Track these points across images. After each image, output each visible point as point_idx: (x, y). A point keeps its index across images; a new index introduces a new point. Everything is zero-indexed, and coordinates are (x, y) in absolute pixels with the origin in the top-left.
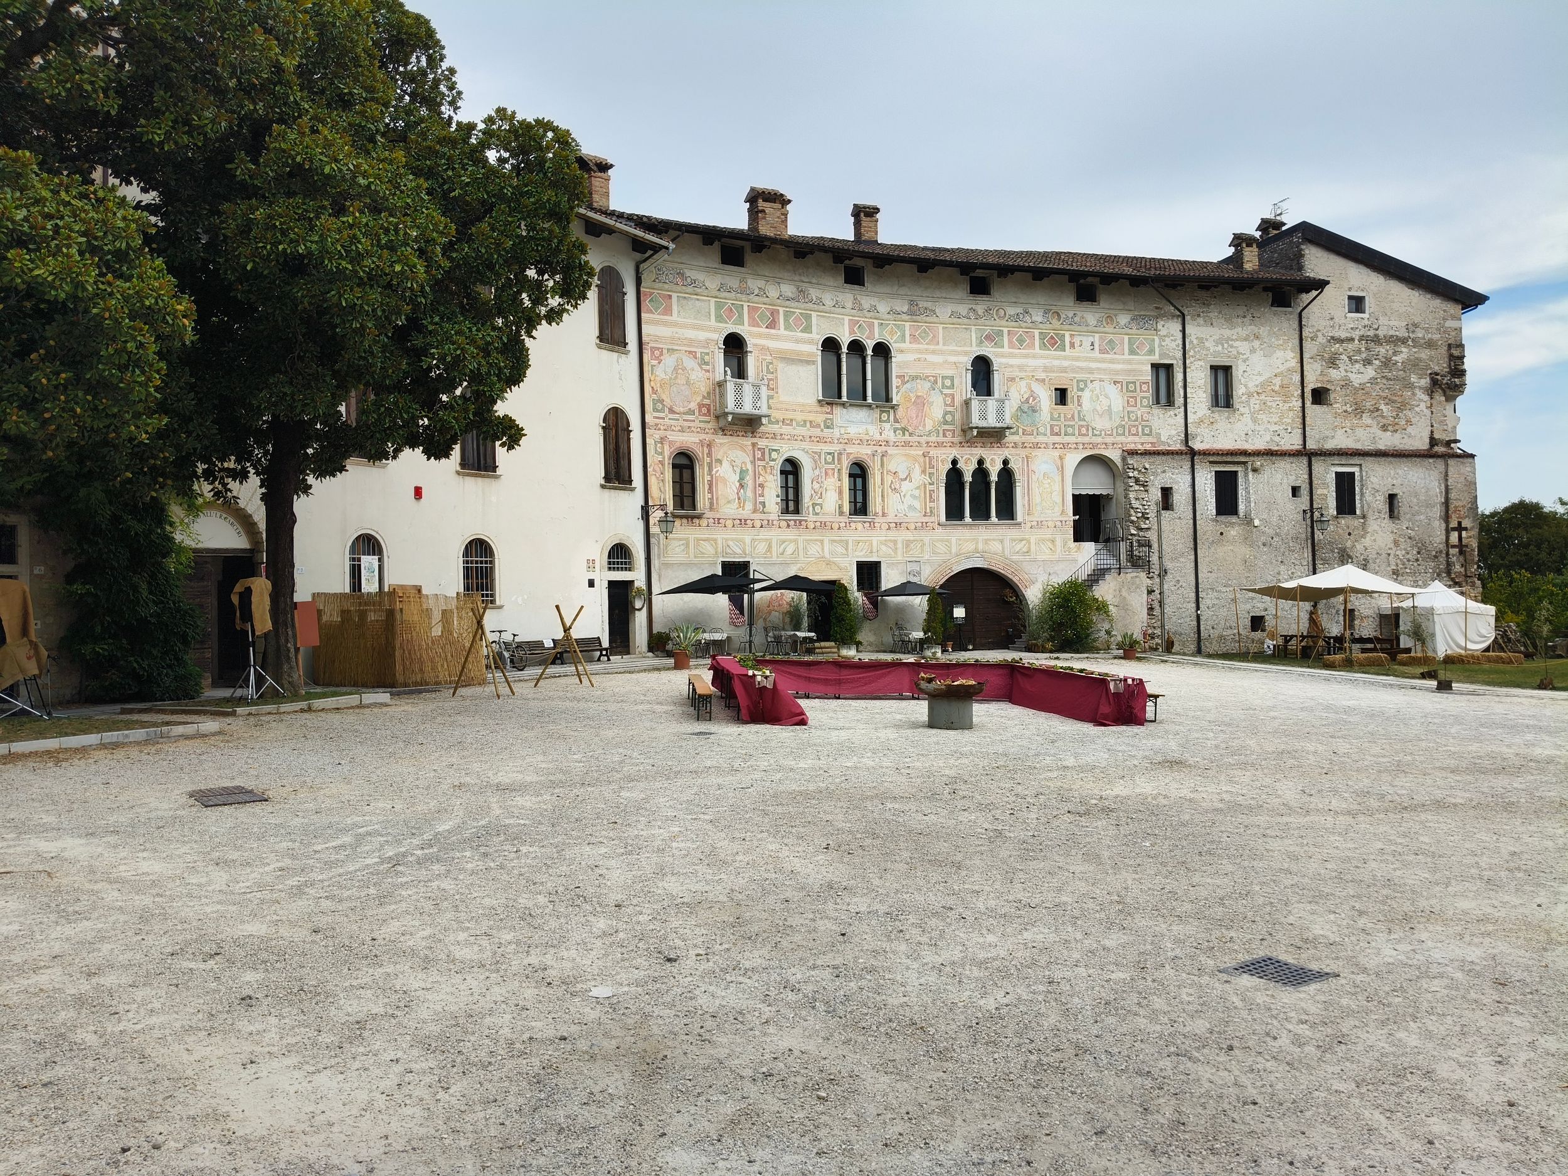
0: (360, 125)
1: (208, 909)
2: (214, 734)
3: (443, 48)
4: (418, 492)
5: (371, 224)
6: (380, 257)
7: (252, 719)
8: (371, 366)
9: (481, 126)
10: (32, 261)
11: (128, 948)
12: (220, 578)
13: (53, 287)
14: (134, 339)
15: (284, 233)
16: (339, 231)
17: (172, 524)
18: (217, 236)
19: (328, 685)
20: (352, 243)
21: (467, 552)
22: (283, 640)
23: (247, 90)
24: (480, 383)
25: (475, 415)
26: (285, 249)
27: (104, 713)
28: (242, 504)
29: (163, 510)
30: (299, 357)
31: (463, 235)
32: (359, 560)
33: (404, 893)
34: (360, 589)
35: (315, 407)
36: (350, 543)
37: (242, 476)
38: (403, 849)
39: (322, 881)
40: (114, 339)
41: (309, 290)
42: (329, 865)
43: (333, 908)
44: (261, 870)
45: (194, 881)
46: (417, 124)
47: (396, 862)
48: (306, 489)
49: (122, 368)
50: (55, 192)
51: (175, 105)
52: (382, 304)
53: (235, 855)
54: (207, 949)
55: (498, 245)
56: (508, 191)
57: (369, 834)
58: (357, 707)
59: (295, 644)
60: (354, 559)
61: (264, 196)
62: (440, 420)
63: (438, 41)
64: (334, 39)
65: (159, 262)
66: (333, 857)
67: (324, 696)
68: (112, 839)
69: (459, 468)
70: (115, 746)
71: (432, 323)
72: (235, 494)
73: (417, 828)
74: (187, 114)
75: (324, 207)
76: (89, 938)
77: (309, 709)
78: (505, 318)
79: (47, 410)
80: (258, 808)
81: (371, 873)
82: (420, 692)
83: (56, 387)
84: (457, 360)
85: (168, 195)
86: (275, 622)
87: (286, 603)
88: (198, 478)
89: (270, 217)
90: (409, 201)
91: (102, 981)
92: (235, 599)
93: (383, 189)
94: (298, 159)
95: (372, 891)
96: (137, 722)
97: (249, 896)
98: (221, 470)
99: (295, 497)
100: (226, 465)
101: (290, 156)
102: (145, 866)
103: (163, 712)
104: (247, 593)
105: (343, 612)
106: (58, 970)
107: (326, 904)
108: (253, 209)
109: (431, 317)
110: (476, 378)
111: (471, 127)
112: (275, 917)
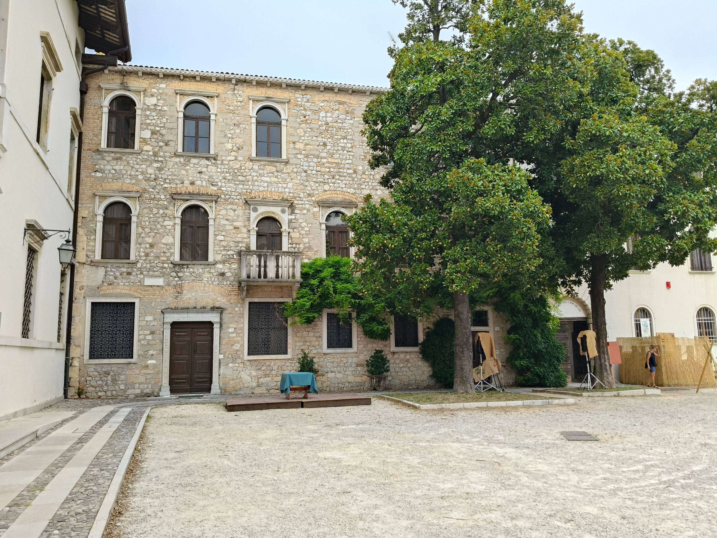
0: (623, 109)
1: (568, 494)
2: (573, 405)
3: (662, 61)
4: (668, 285)
5: (631, 154)
6: (637, 169)
7: (590, 399)
8: (637, 223)
9: (688, 92)
10: (485, 201)
11: (530, 508)
12: (573, 331)
13: (493, 210)
14: (526, 226)
15: (589, 167)
16: (616, 160)
17: (549, 307)
18: (560, 176)
19: (628, 383)
20: (622, 165)
21: (699, 314)
22: (603, 361)
23: (568, 109)
24: (698, 223)
25: (697, 240)
26: (590, 175)
27: (525, 391)
28: (580, 296)
29: (545, 301)
30: (601, 224)
31: (682, 148)
32: (639, 321)
33: (674, 504)
34: (641, 336)
35: (610, 247)
36: (634, 312)
37: (579, 283)
38: (672, 478)
39: (626, 489)
40: (518, 228)
41: (603, 191)
42: (631, 480)
43: (633, 506)
44: (595, 478)
45: (562, 478)
46: (652, 102)
47: (670, 484)
48: (610, 287)
49: (522, 239)
50: (493, 172)
51: (538, 123)
52: (641, 191)
53: (581, 467)
54: (567, 516)
55: (702, 149)
56: (706, 120)
57: (652, 466)
58: (643, 396)
59: (609, 363)
60: (636, 321)
61: (579, 153)
62: (677, 245)
63: (660, 59)
64: (606, 74)
65: (535, 192)
66: (633, 476)
67: (625, 389)
68: (526, 451)
69: (690, 270)
70: (529, 407)
71: (668, 197)
72: (576, 291)
73: (681, 466)
74: (543, 126)
75: (607, 151)
76: (513, 499)
77: (618, 396)
78: (710, 186)
79: (494, 261)
80: (593, 444)
81: (655, 489)
82: (678, 390)
83: (497, 251)
84: (684, 213)
85: (538, 164)
86: (599, 352)
87: (603, 342)
88: (559, 285)
89: (582, 161)
90: (650, 138)
91: (517, 523)
92: (579, 341)
93: (636, 135)
94: (594, 132)
95: (655, 500)
96: (538, 396)
97: (588, 491)
98: (569, 281)
99: (605, 291)
100: (571, 279)
101: (590, 131)
102: (540, 467)
103: (550, 392)
104: (584, 338)
105: (633, 347)
106: (499, 513)
107: (629, 503)
108: (574, 160)
109: (668, 194)
110: (696, 220)
111: (681, 94)
112: (602, 505)
